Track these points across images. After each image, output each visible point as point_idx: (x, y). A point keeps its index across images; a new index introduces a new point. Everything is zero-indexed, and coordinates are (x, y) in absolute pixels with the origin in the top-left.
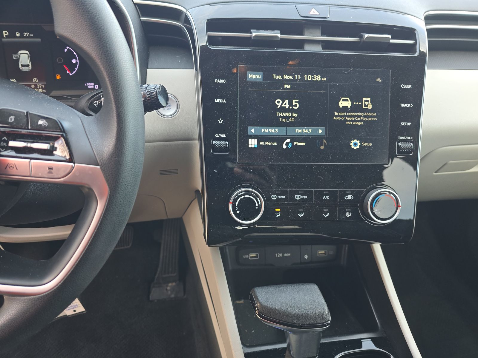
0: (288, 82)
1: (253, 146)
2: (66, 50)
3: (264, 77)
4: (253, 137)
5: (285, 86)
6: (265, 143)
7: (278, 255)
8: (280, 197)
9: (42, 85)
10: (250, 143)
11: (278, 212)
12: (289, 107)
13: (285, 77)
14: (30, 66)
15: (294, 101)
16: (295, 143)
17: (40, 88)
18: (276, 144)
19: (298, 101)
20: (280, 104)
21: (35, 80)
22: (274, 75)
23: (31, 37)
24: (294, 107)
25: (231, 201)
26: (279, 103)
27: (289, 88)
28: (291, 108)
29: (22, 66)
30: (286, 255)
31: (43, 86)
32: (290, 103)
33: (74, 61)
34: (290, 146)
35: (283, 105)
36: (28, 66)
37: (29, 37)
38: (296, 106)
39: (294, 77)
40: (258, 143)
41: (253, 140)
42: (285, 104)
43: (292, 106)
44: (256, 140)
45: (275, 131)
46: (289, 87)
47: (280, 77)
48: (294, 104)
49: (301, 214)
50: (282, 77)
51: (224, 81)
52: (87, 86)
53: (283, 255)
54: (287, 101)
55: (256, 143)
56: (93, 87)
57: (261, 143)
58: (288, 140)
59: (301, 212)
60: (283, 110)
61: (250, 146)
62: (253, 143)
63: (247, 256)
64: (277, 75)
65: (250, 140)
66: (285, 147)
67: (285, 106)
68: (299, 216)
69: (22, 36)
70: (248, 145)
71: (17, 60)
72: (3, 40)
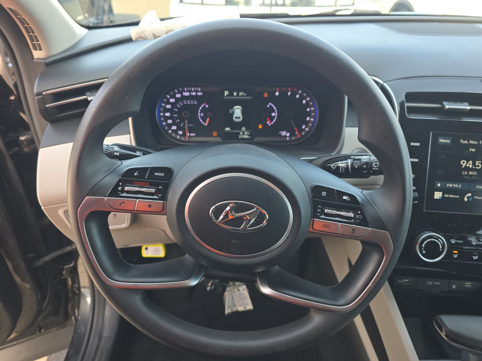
0: (473, 146)
1: (438, 198)
2: (268, 106)
3: (452, 142)
4: (439, 190)
5: (470, 150)
6: (449, 196)
7: (429, 283)
8: (458, 241)
9: (248, 132)
10: (435, 195)
11: (455, 254)
12: (472, 167)
13: (471, 142)
14: (241, 118)
15: (477, 162)
16: (475, 197)
17: (246, 135)
18: (458, 197)
19: (480, 162)
20: (464, 165)
21: (244, 129)
22: (461, 140)
23: (245, 96)
24: (477, 168)
25: (419, 242)
26: (463, 163)
27: (473, 152)
28: (474, 167)
29: (236, 118)
30: (436, 283)
31: (249, 134)
32: (474, 164)
33: (273, 114)
34: (471, 199)
35: (467, 165)
36: (239, 118)
37: (243, 96)
38: (478, 166)
39: (479, 142)
40: (443, 195)
41: (438, 193)
42: (469, 165)
43: (476, 166)
44: (441, 193)
45: (458, 186)
46: (474, 150)
47: (466, 142)
48: (477, 164)
49: (476, 257)
50: (469, 142)
51: (418, 144)
52: (281, 134)
53: (433, 283)
54: (471, 162)
55: (441, 196)
56: (285, 134)
57: (445, 196)
58: (470, 195)
59: (476, 255)
60: (467, 169)
61: (435, 197)
62: (438, 195)
63: (401, 281)
64: (464, 140)
65: (436, 193)
66: (466, 199)
67: (469, 166)
68: (474, 258)
69: (238, 95)
70: (434, 196)
71: (233, 113)
72: (224, 98)
